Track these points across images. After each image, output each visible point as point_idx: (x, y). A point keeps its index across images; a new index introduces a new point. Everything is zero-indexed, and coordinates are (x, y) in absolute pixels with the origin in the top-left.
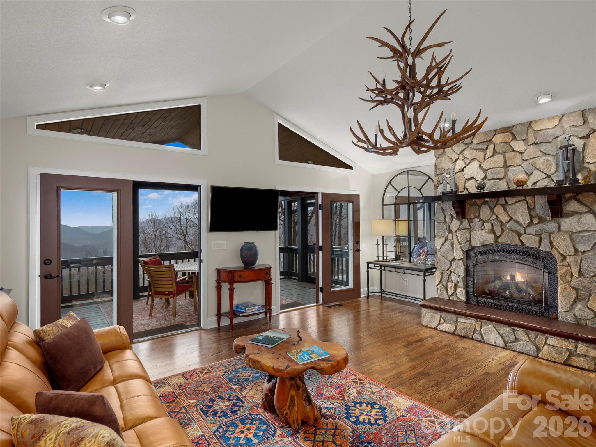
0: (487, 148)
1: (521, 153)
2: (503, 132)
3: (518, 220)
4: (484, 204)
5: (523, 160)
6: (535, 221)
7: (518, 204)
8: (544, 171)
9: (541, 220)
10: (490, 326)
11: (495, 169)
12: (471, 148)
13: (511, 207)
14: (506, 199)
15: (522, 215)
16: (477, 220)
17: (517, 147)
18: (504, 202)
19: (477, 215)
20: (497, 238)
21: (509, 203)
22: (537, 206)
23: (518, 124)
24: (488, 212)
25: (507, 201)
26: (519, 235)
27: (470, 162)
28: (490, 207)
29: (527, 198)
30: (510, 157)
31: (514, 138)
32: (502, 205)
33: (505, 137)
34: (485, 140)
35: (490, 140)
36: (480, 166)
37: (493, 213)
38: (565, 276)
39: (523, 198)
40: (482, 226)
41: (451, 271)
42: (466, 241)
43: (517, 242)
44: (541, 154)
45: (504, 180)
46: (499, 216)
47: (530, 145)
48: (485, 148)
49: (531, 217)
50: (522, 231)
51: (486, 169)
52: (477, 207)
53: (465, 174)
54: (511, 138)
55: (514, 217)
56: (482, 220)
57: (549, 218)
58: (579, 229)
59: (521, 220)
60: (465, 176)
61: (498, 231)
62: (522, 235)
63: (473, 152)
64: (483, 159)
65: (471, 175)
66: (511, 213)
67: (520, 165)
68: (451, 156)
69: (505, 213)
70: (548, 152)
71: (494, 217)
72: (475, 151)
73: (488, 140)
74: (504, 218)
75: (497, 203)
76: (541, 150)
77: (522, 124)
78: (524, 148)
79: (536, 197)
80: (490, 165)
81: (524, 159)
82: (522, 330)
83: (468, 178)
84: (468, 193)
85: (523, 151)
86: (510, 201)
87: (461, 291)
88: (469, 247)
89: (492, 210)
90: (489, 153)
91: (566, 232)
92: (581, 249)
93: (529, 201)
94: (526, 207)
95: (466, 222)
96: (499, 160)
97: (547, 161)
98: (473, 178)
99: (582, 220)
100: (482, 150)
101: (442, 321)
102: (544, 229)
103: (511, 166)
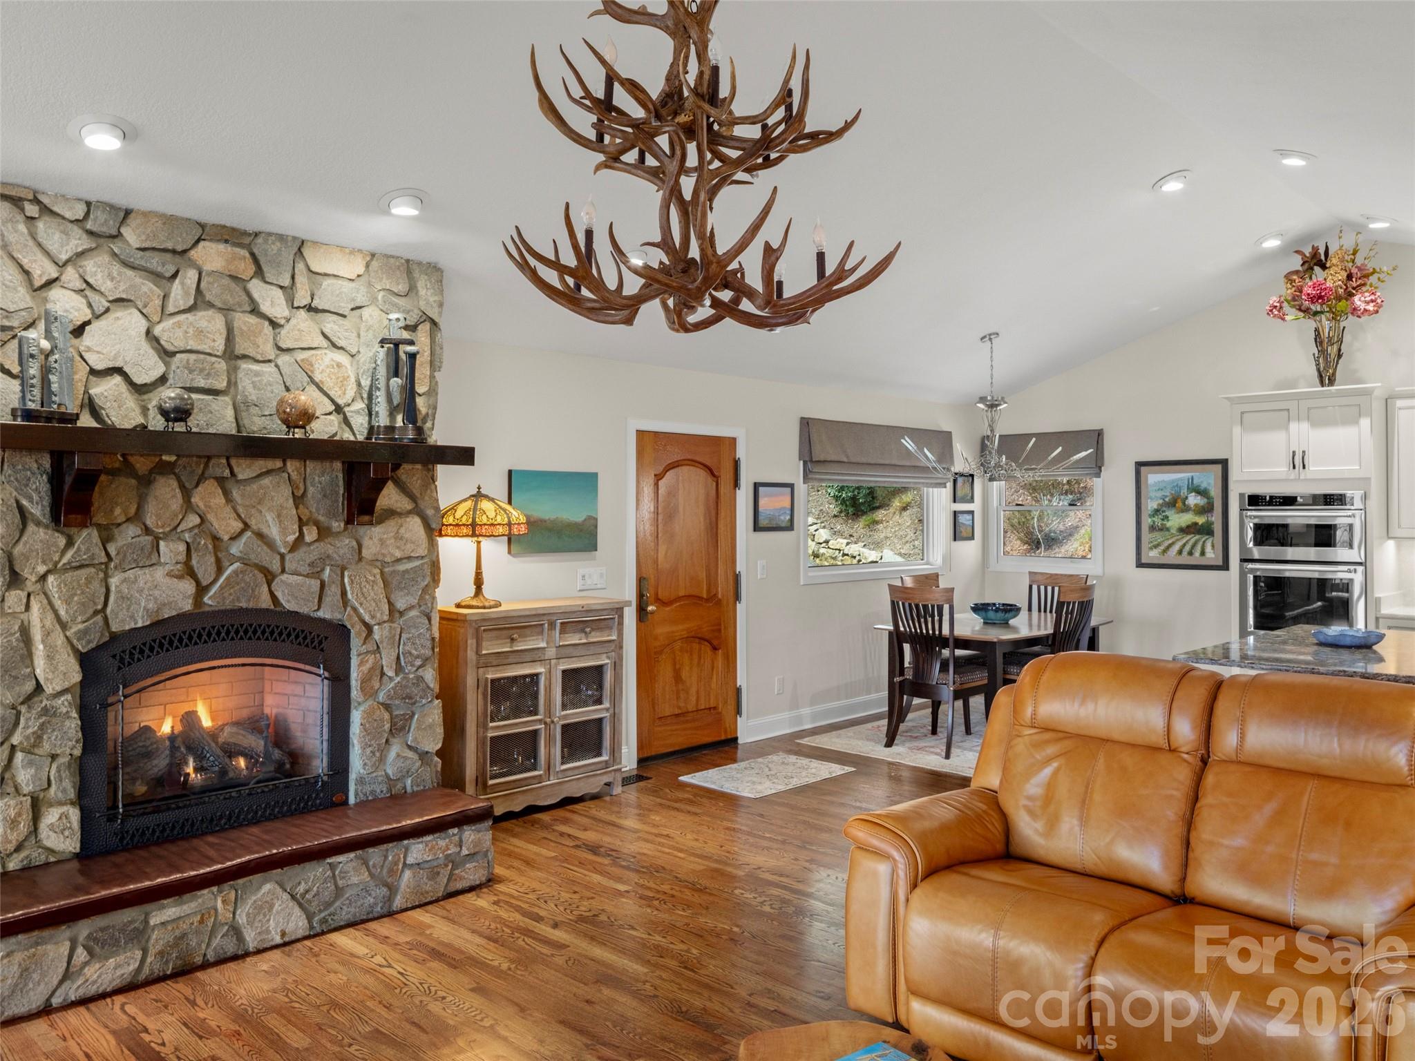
0: (175, 276)
1: (274, 324)
2: (226, 241)
3: (265, 531)
4: (161, 474)
5: (279, 348)
6: (310, 534)
7: (266, 481)
8: (332, 393)
9: (324, 533)
10: (267, 887)
11: (202, 356)
12: (114, 255)
13: (248, 488)
14: (233, 462)
15: (279, 516)
16: (132, 530)
17: (268, 303)
18: (227, 473)
19: (133, 510)
20: (201, 590)
21: (240, 477)
22: (311, 490)
23: (270, 234)
24: (176, 503)
25: (236, 470)
26: (270, 577)
27: (107, 310)
28: (182, 487)
29: (289, 464)
30: (245, 328)
31: (259, 272)
32: (221, 481)
33: (234, 258)
34: (169, 245)
35: (185, 251)
36: (148, 332)
37: (188, 506)
38: (370, 679)
39: (279, 464)
40: (150, 554)
41: (13, 747)
42: (91, 611)
43: (265, 602)
44: (325, 343)
45: (227, 399)
46: (210, 517)
47: (298, 308)
48: (168, 274)
49: (301, 523)
50: (275, 566)
51: (170, 348)
52: (133, 482)
53: (89, 349)
54: (252, 269)
55: (252, 523)
56: (147, 531)
57: (337, 525)
58: (398, 554)
59: (274, 532)
60: (86, 356)
61: (204, 566)
62: (274, 577)
63: (120, 274)
64: (159, 309)
65: (115, 358)
66: (245, 506)
67: (270, 361)
68: (25, 262)
69: (228, 509)
70: (341, 343)
71: (193, 520)
72: (130, 273)
73: (179, 248)
74: (226, 524)
75: (203, 473)
76: (326, 331)
77: (281, 238)
78: (286, 313)
79: (310, 465)
80: (186, 338)
81: (284, 346)
82: (352, 855)
83: (99, 366)
84: (95, 424)
85: (282, 322)
86: (245, 469)
87: (64, 816)
88: (102, 635)
89: (187, 494)
90: (180, 293)
91: (373, 562)
92: (401, 604)
93: (294, 475)
94: (286, 491)
95: (88, 538)
96: (211, 325)
97: (339, 365)
98: (119, 371)
99: (402, 531)
100: (156, 276)
101: (81, 955)
102: (328, 556)
103: (245, 357)
